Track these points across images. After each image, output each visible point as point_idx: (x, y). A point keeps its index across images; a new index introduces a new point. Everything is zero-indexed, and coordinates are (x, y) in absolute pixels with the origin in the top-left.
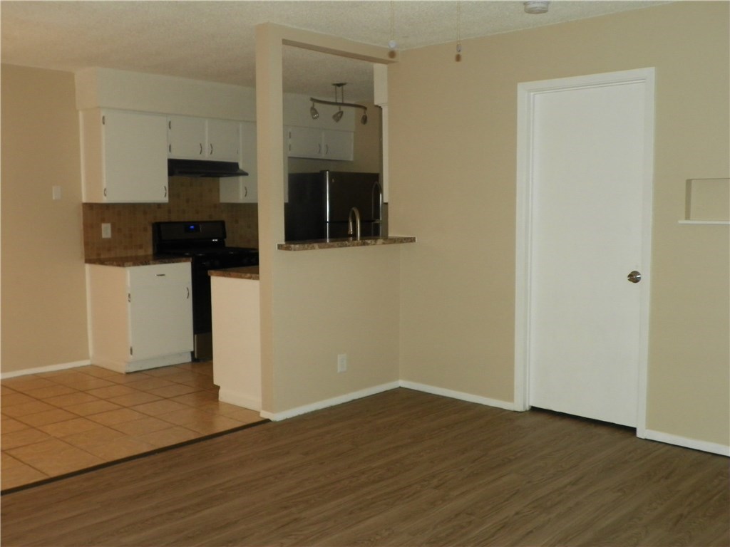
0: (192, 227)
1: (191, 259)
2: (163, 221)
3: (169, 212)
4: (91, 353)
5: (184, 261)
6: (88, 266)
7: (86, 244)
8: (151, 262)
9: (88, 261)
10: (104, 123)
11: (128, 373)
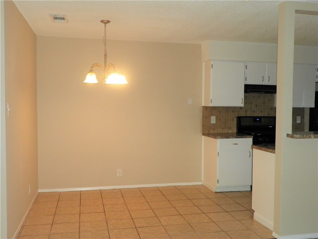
0: (258, 119)
1: (252, 136)
2: (242, 116)
3: (246, 111)
4: (203, 179)
5: (249, 138)
6: (203, 137)
7: (203, 126)
8: (230, 137)
9: (204, 134)
10: (212, 67)
11: (216, 192)
